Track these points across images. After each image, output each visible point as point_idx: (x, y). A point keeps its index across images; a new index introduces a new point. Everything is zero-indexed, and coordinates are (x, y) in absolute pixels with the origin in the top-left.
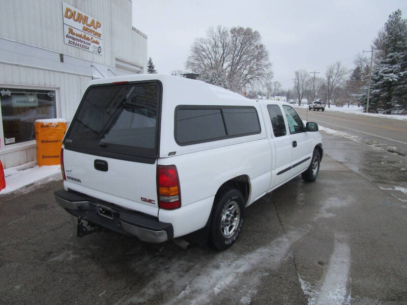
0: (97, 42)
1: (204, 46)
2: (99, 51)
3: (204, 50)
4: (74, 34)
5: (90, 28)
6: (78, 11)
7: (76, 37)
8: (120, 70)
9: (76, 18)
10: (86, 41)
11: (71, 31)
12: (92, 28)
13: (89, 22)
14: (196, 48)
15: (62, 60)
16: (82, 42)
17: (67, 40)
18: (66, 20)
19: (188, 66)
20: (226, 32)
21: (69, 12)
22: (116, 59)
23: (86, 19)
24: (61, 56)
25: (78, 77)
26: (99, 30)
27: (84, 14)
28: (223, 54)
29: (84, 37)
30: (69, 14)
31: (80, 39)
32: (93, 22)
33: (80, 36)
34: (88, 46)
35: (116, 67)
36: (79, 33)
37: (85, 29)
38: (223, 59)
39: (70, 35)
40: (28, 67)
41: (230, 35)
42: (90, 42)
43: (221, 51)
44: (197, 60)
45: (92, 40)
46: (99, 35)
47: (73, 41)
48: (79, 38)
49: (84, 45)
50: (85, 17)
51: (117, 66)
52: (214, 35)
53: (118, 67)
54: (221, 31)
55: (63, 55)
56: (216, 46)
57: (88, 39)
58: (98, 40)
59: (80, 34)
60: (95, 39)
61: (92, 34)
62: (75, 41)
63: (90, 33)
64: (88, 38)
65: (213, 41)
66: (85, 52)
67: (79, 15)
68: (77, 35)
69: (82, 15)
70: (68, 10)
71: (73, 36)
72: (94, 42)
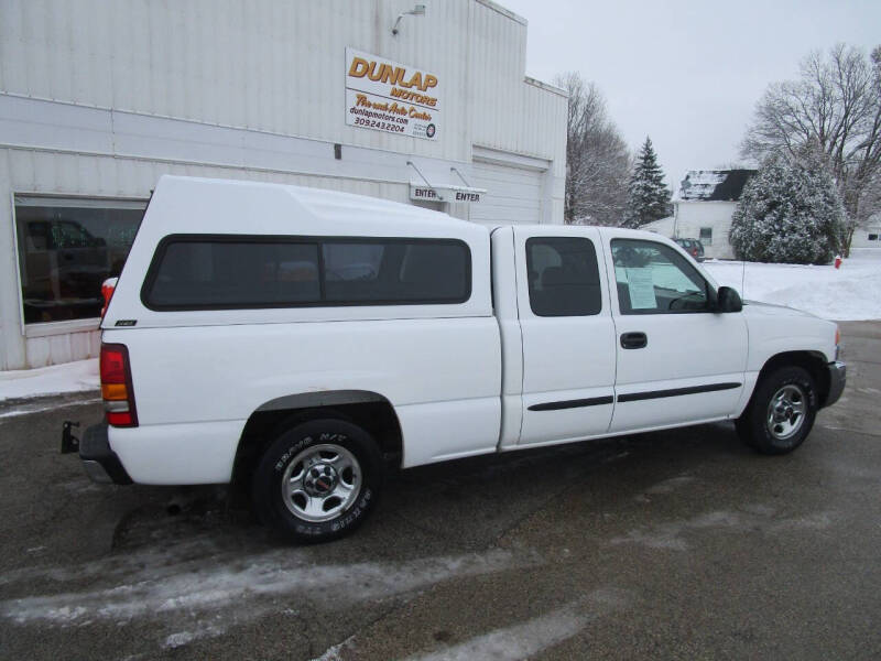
0: (425, 117)
1: (793, 101)
2: (431, 133)
3: (790, 111)
4: (369, 105)
5: (409, 90)
6: (380, 61)
7: (374, 111)
8: (483, 166)
9: (375, 74)
10: (397, 116)
11: (362, 100)
12: (414, 90)
13: (407, 79)
14: (770, 108)
15: (338, 155)
16: (388, 118)
17: (352, 118)
18: (353, 82)
19: (746, 153)
20: (859, 58)
21: (360, 66)
22: (474, 146)
23: (400, 73)
24: (338, 149)
25: (376, 185)
26: (430, 93)
27: (395, 66)
28: (846, 117)
29: (395, 109)
30: (360, 68)
31: (382, 112)
32: (417, 78)
33: (385, 108)
34: (401, 125)
35: (474, 160)
36: (383, 102)
37: (395, 93)
38: (845, 130)
39: (360, 107)
40: (266, 171)
41: (870, 64)
42: (407, 117)
43: (839, 109)
44: (772, 136)
45: (413, 113)
46: (432, 102)
47: (366, 118)
48: (379, 112)
49: (391, 123)
50: (399, 70)
51: (476, 160)
52: (821, 70)
53: (478, 161)
54: (843, 59)
55: (340, 146)
56: (825, 97)
57: (403, 112)
58: (428, 112)
59: (384, 104)
60: (420, 110)
61: (414, 102)
62: (371, 119)
63: (407, 100)
64: (403, 109)
65: (819, 88)
66: (393, 137)
67: (384, 67)
68: (376, 107)
69: (391, 67)
70: (357, 62)
71: (368, 109)
72: (417, 116)
